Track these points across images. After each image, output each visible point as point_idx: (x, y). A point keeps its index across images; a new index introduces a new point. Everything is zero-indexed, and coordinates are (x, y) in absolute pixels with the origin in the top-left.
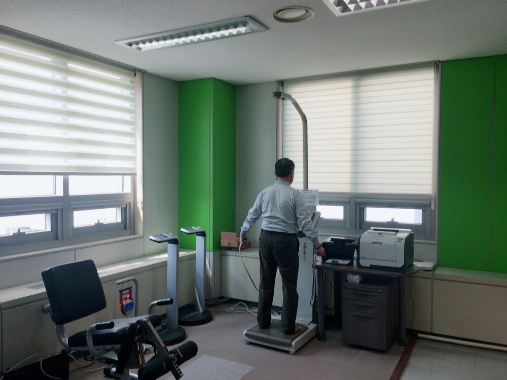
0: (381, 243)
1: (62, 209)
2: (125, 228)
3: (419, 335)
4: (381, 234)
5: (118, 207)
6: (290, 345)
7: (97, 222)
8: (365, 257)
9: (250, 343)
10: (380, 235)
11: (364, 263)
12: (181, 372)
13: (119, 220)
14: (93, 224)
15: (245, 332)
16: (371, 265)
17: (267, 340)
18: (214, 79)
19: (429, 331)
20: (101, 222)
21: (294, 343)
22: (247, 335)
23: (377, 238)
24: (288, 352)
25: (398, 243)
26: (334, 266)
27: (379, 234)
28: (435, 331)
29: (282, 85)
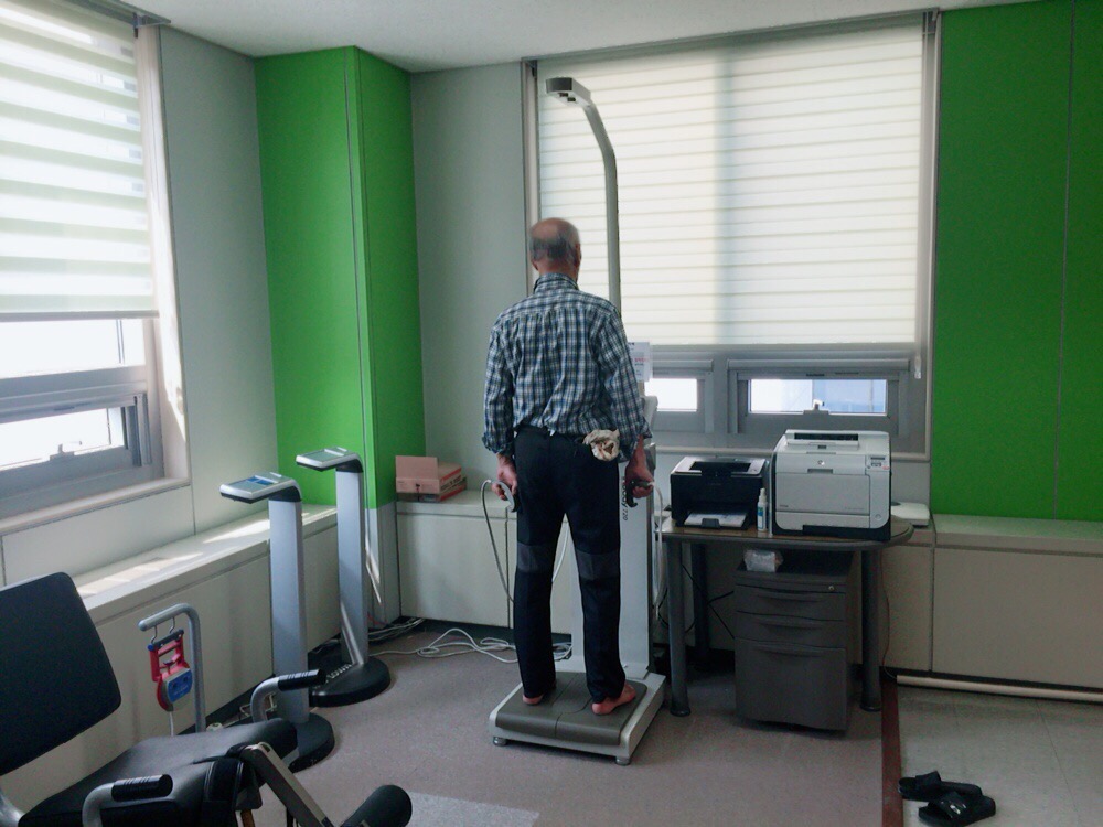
0: (831, 471)
2: (137, 461)
3: (901, 678)
4: (825, 447)
5: (112, 407)
6: (617, 742)
7: (55, 452)
8: (790, 508)
9: (509, 743)
10: (824, 451)
11: (787, 521)
13: (118, 441)
14: (46, 458)
15: (493, 716)
16: (805, 526)
17: (555, 733)
18: (357, 50)
19: (926, 669)
20: (66, 450)
21: (626, 736)
22: (500, 723)
23: (819, 457)
24: (612, 759)
25: (873, 468)
26: (707, 533)
27: (820, 447)
29: (534, 73)
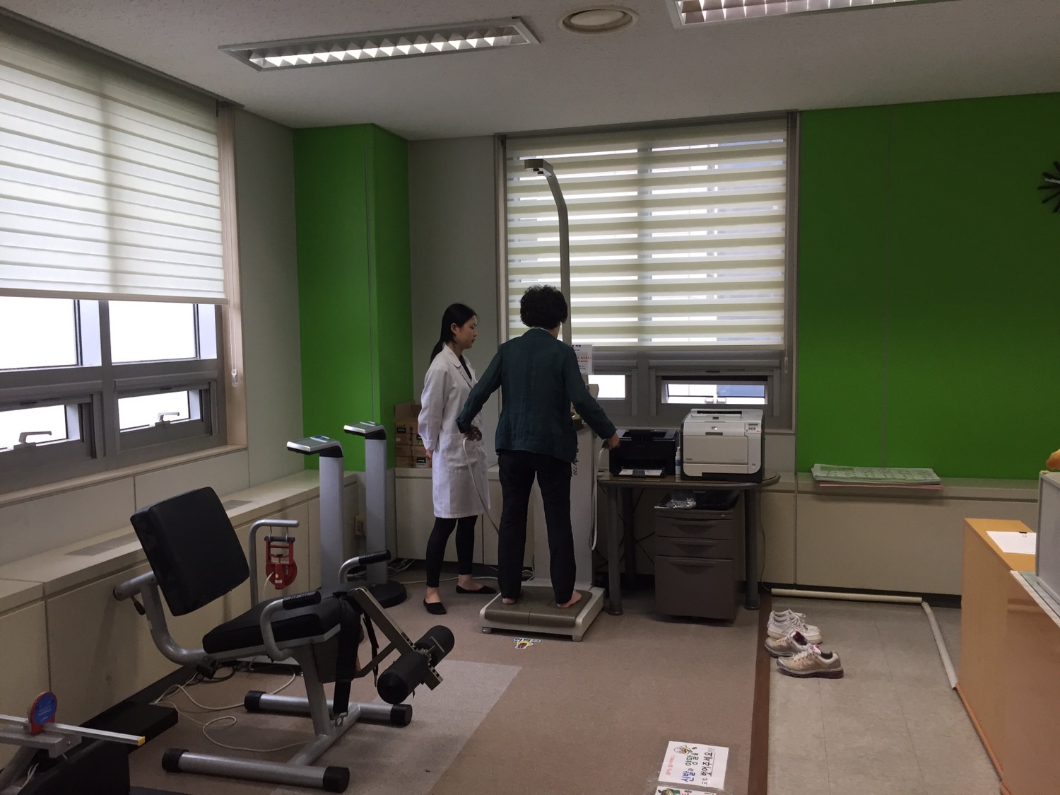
0: (721, 434)
1: (101, 394)
3: (774, 591)
4: (717, 418)
5: (191, 390)
6: (572, 624)
7: (158, 421)
8: (693, 461)
9: (494, 631)
10: (717, 420)
11: (692, 470)
12: (438, 675)
13: (196, 415)
15: (483, 611)
16: (703, 473)
17: (529, 621)
19: (791, 582)
20: (165, 419)
21: (579, 620)
22: (487, 616)
23: (713, 425)
24: (570, 638)
25: (750, 431)
26: (634, 479)
27: (714, 418)
28: (800, 582)
